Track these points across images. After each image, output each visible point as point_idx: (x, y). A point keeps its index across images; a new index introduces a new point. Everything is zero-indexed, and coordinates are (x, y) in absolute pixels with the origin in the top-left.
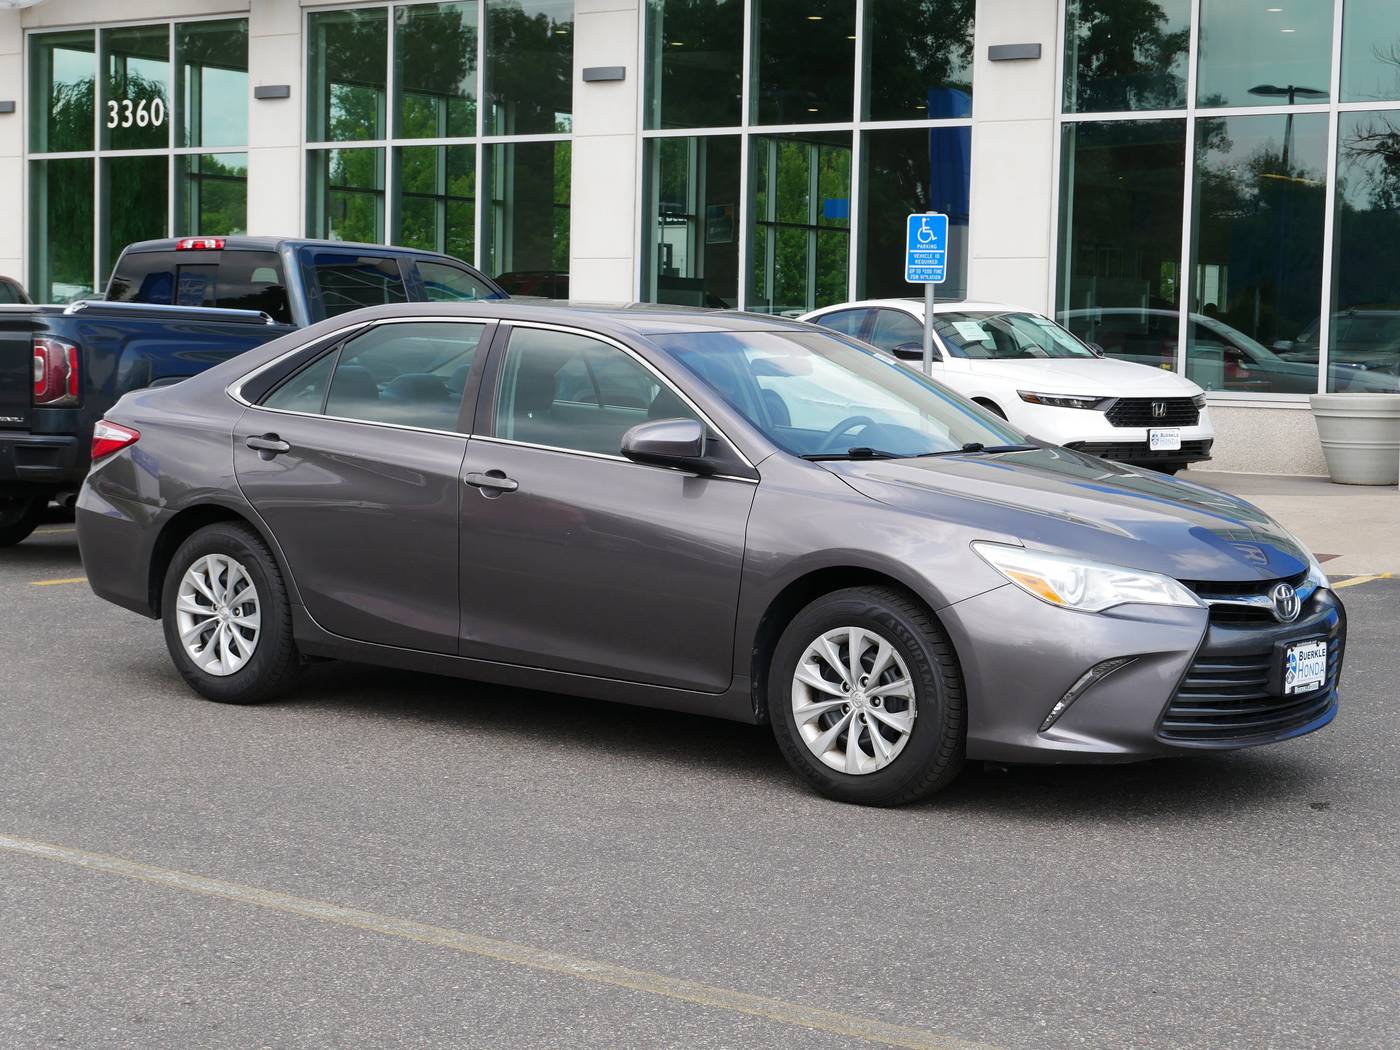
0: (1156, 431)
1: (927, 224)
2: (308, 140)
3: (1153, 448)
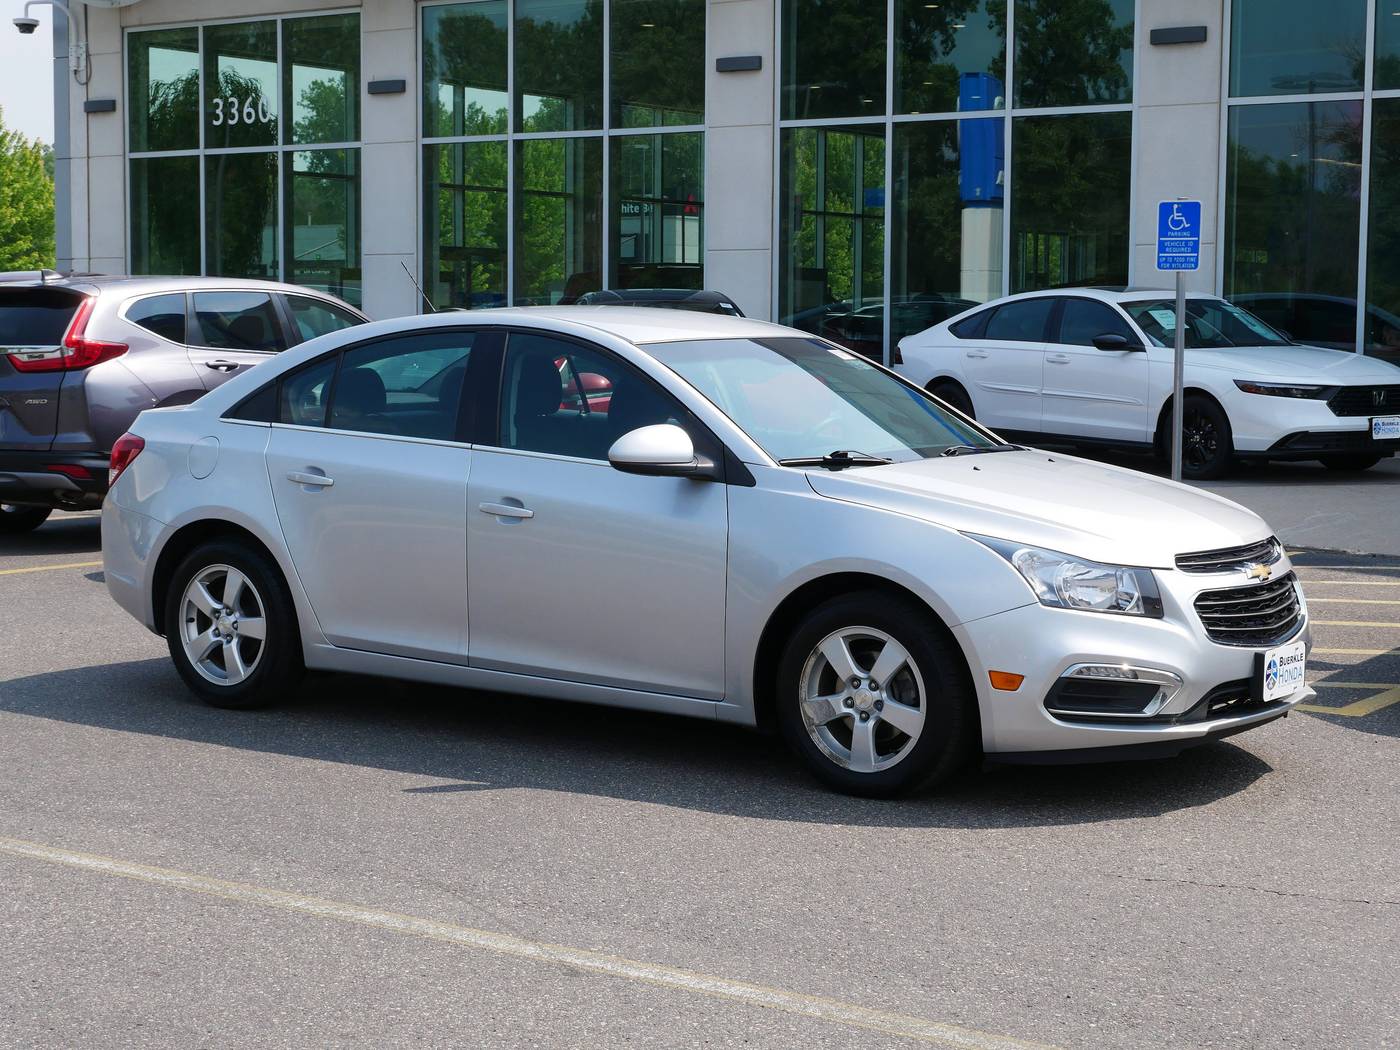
0: (1378, 420)
1: (1179, 210)
2: (425, 135)
3: (1375, 437)
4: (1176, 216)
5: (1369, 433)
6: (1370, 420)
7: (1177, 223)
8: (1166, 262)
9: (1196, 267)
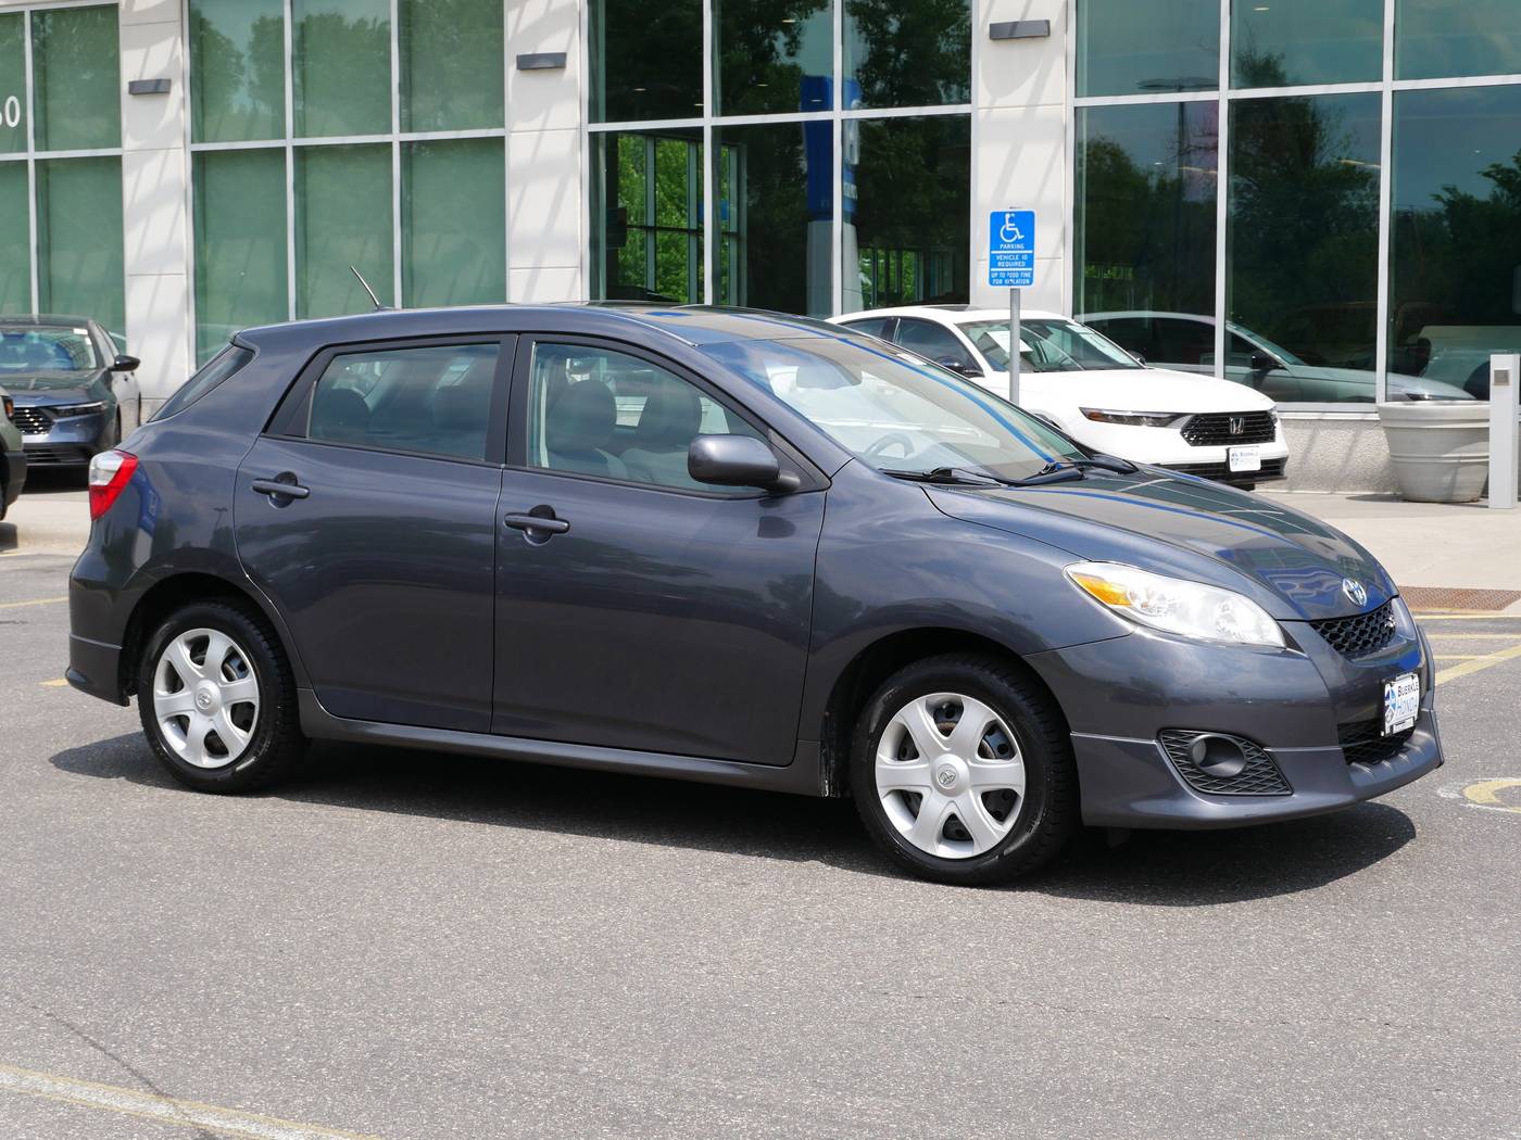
0: (1236, 449)
1: (1011, 220)
2: (194, 140)
3: (1233, 468)
4: (1009, 226)
5: (1226, 465)
6: (1228, 450)
7: (1010, 235)
8: (998, 277)
9: (1031, 283)
